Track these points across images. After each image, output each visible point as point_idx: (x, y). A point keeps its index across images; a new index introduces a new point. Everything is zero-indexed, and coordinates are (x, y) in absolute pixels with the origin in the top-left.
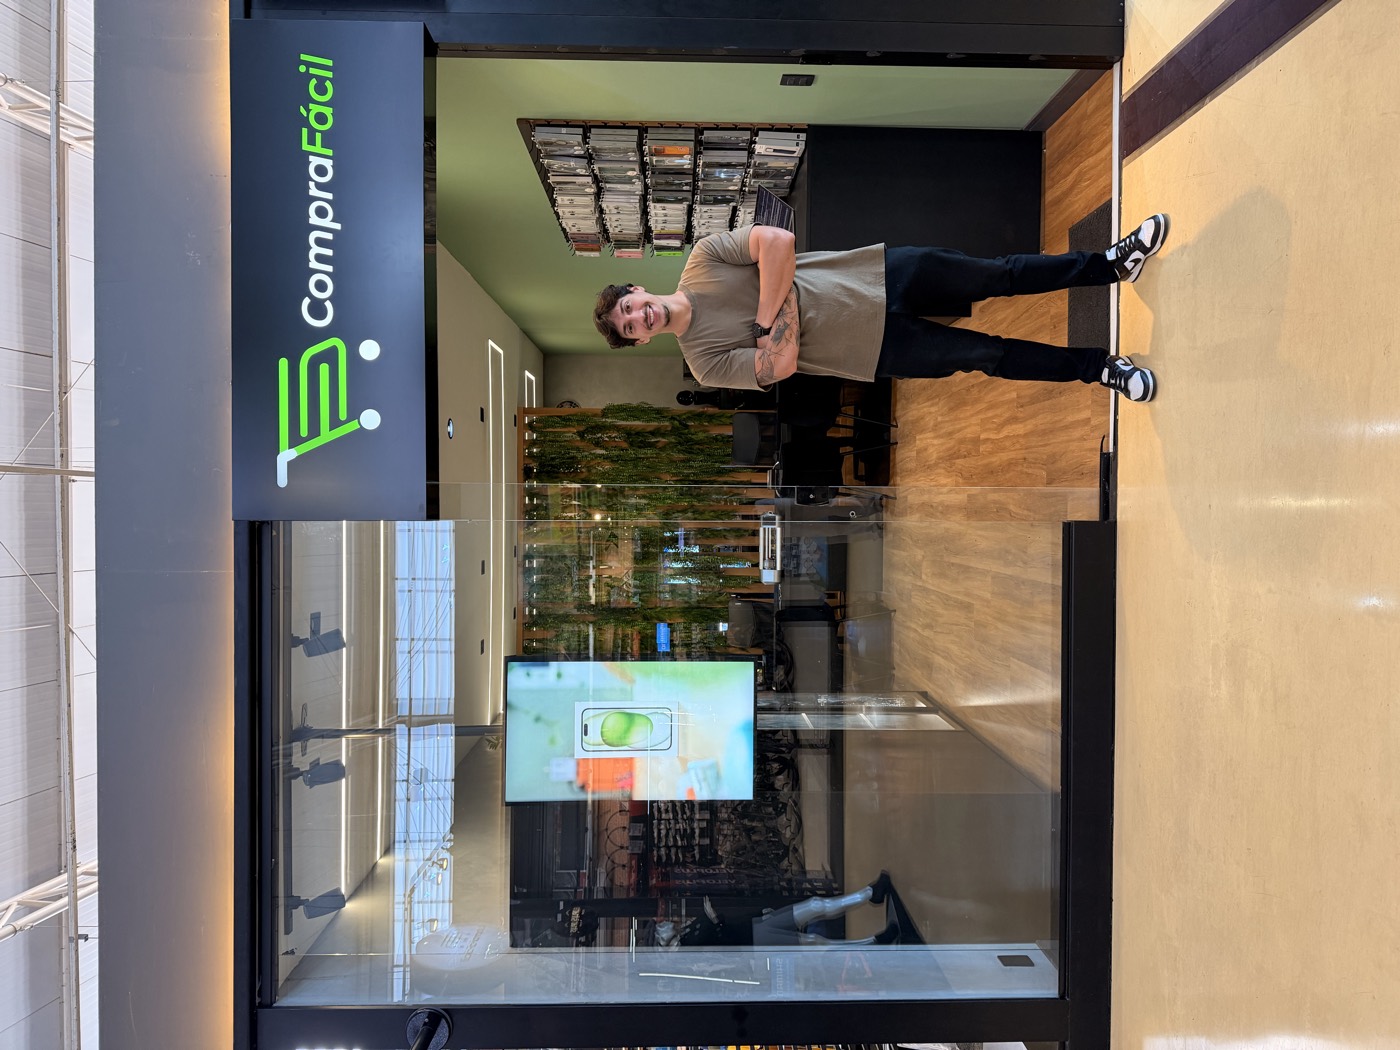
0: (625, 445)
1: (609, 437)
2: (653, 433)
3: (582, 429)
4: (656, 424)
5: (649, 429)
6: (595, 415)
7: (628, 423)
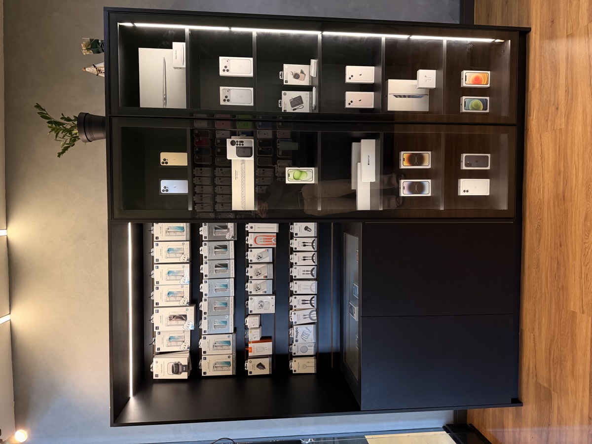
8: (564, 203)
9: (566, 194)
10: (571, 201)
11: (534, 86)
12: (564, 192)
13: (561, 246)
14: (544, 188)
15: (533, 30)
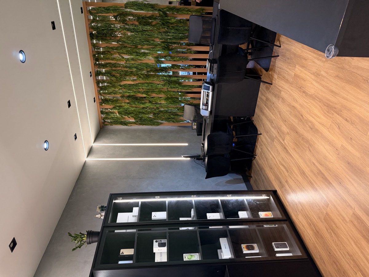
0: (137, 23)
1: (129, 19)
2: (150, 18)
3: (116, 14)
4: (151, 12)
5: (148, 16)
6: (122, 7)
7: (138, 12)
8: (319, 233)
9: (317, 229)
10: (320, 230)
11: (287, 206)
12: (316, 229)
13: (330, 253)
14: (311, 237)
15: (277, 190)
